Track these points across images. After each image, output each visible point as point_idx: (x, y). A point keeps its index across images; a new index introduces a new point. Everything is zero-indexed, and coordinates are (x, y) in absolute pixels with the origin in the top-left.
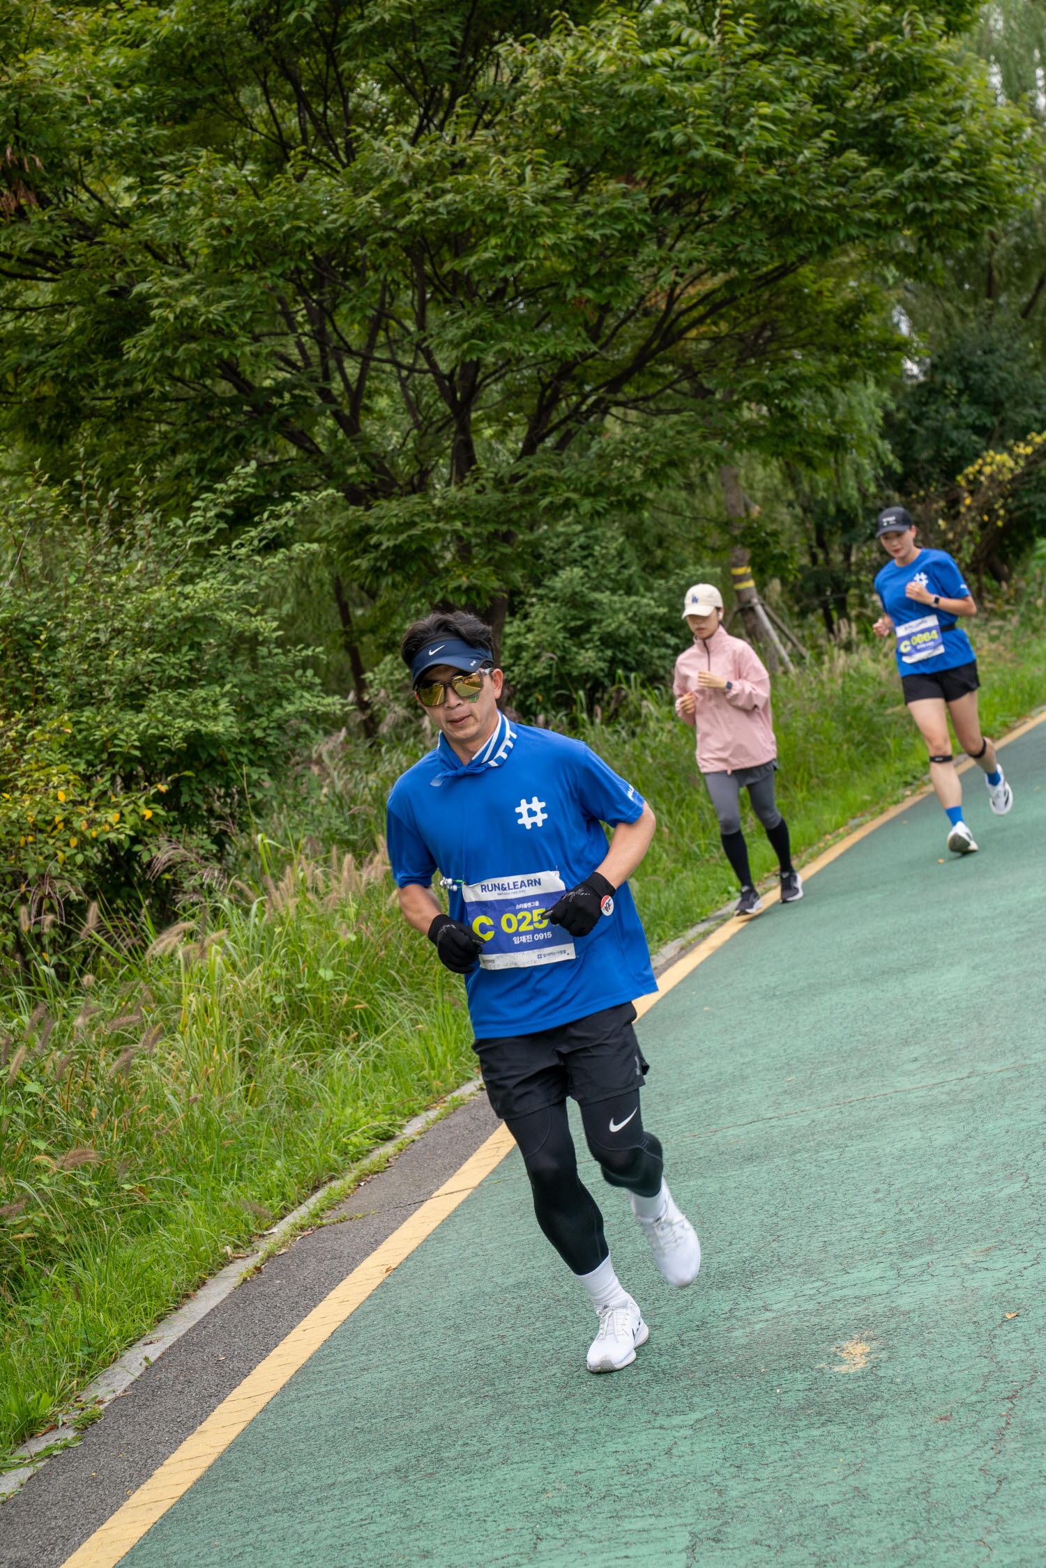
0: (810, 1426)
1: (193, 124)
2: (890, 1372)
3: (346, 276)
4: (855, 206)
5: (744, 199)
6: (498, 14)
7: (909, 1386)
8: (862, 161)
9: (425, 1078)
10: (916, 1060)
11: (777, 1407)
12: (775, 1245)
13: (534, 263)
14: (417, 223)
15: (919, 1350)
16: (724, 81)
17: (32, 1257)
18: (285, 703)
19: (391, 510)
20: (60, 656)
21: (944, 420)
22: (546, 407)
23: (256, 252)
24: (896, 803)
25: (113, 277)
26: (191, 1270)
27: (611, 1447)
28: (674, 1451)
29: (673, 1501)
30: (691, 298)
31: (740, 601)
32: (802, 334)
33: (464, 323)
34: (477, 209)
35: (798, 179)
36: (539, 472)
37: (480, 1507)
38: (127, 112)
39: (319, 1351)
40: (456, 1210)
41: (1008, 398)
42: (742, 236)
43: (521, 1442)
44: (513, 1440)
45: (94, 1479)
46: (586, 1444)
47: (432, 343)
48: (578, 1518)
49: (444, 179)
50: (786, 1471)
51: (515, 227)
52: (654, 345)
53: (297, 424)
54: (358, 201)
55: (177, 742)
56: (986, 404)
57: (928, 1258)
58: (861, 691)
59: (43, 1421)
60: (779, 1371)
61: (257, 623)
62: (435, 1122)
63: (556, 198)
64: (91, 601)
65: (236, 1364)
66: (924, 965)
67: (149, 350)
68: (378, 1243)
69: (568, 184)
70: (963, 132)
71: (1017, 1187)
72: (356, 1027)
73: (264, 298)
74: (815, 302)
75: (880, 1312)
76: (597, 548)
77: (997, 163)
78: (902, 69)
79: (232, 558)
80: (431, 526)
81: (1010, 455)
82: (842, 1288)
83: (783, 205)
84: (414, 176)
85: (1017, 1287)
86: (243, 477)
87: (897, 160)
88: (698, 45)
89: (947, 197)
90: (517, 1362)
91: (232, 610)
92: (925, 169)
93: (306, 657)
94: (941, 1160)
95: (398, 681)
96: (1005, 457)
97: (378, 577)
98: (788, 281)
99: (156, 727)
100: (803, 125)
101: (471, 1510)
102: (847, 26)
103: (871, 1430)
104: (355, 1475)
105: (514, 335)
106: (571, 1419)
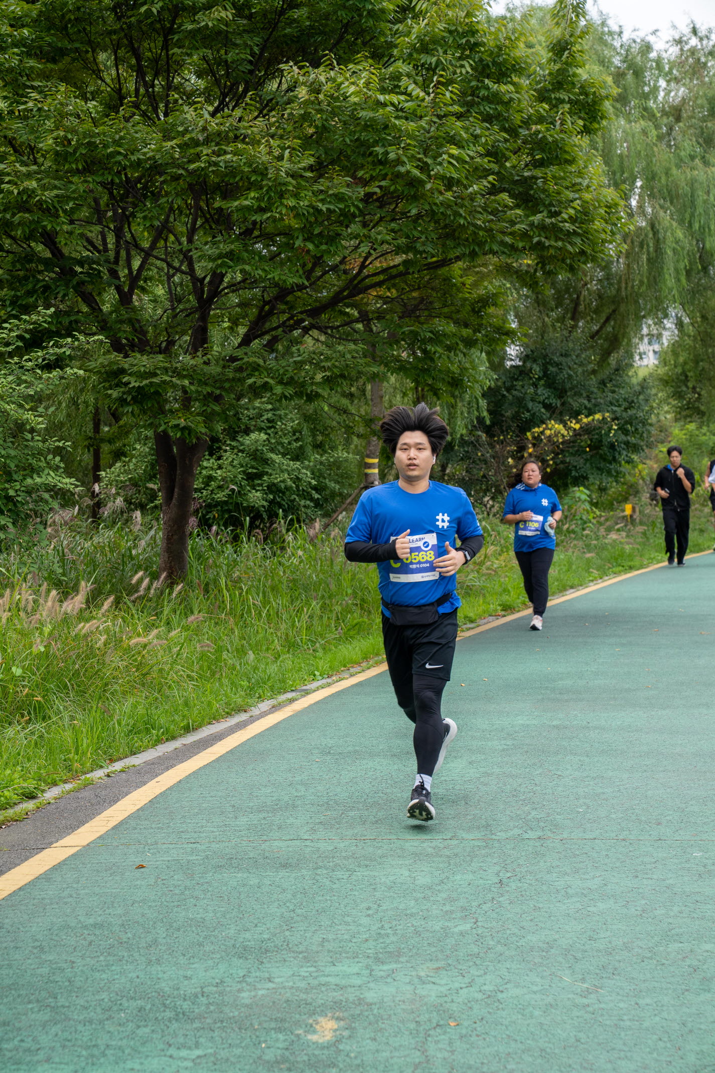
1: (60, 65)
2: (348, 1048)
3: (145, 196)
4: (500, 231)
5: (427, 207)
6: (287, 44)
7: (358, 1061)
8: (510, 202)
9: (69, 759)
11: (260, 1058)
12: (287, 933)
13: (277, 215)
14: (203, 169)
15: (372, 1035)
16: (430, 126)
18: (35, 476)
19: (142, 361)
21: (526, 393)
22: (262, 317)
23: (86, 162)
27: (129, 1065)
30: (377, 268)
31: (366, 481)
32: (446, 310)
33: (221, 246)
34: (246, 169)
35: (466, 203)
36: (251, 360)
38: (14, 45)
40: (65, 860)
41: (571, 389)
42: (421, 232)
43: (64, 1047)
44: (58, 1045)
46: (112, 1058)
47: (195, 254)
49: (227, 145)
51: (270, 188)
52: (345, 294)
53: (89, 289)
54: (164, 144)
56: (555, 389)
57: (394, 966)
60: (267, 1030)
61: (29, 416)
62: (68, 792)
63: (302, 176)
68: (3, 873)
69: (311, 168)
70: (580, 199)
71: (468, 926)
72: (29, 713)
73: (85, 195)
74: (458, 290)
75: (351, 999)
76: (279, 423)
77: (598, 224)
78: (550, 148)
79: (22, 367)
80: (168, 379)
81: (564, 426)
82: (328, 976)
83: (452, 218)
84: (207, 137)
85: (452, 1001)
86: (43, 315)
87: (533, 206)
88: (417, 98)
89: (560, 239)
90: (78, 984)
91: (14, 403)
92: (551, 217)
93: (58, 447)
94: (419, 895)
95: (121, 481)
96: (561, 426)
97: (122, 406)
98: (444, 271)
100: (477, 169)
102: (518, 112)
105: (253, 262)
106: (106, 1037)
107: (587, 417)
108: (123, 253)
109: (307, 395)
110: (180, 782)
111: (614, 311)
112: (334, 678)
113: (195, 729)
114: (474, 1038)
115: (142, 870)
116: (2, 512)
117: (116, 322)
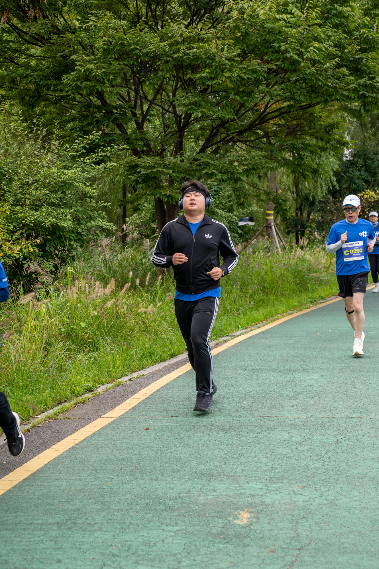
0: (220, 542)
2: (256, 528)
3: (151, 71)
4: (341, 88)
5: (301, 76)
7: (261, 535)
8: (347, 72)
9: (110, 371)
10: (292, 406)
11: (209, 532)
12: (224, 466)
13: (220, 82)
14: (181, 57)
15: (269, 521)
16: (304, 31)
18: (92, 221)
19: (147, 160)
20: (13, 185)
21: (354, 175)
22: (212, 136)
23: (119, 54)
24: (306, 308)
25: (64, 51)
27: (142, 533)
28: (165, 541)
29: (160, 562)
30: (274, 108)
31: (267, 223)
32: (311, 131)
33: (191, 98)
34: (204, 57)
35: (323, 73)
36: (205, 160)
37: (86, 546)
39: (42, 468)
40: (108, 424)
42: (298, 89)
43: (108, 523)
44: (105, 522)
46: (133, 530)
47: (176, 103)
48: (121, 560)
49: (194, 44)
50: (206, 559)
51: (217, 67)
52: (257, 122)
53: (120, 121)
54: (161, 44)
55: (48, 224)
56: (370, 172)
57: (280, 485)
58: (303, 265)
60: (213, 517)
61: (88, 189)
62: (110, 389)
63: (234, 60)
64: (29, 168)
65: (9, 466)
66: (303, 370)
67: (72, 81)
68: (76, 430)
69: (239, 55)
71: (320, 464)
72: (89, 346)
73: (119, 71)
74: (318, 120)
75: (257, 502)
76: (221, 192)
78: (370, 42)
79: (84, 163)
80: (161, 169)
81: (375, 193)
82: (245, 489)
83: (315, 82)
84: (184, 40)
85: (311, 504)
86: (96, 135)
87: (360, 74)
88: (298, 15)
89: (375, 92)
90: (115, 490)
91: (81, 182)
92: (369, 80)
93: (104, 206)
94: (294, 447)
95: (137, 223)
96: (373, 193)
97: (137, 184)
98: (310, 110)
99: (42, 218)
100: (329, 54)
101: (81, 547)
102: (352, 22)
103: (243, 550)
104: (41, 521)
105: (207, 107)
106: (130, 518)
108: (139, 102)
109: (234, 179)
110: (167, 384)
112: (249, 329)
113: (175, 356)
114: (323, 525)
115: (148, 430)
116: (75, 241)
117: (134, 139)
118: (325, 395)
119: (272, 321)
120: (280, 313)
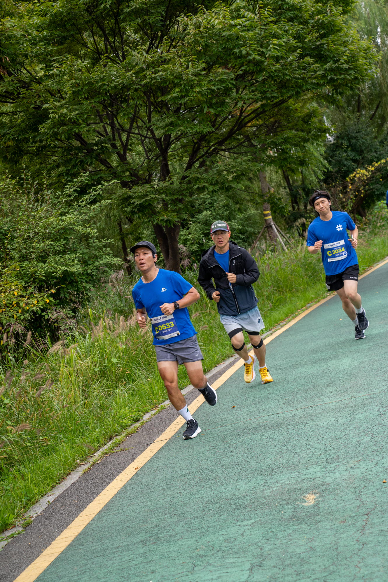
0: (294, 525)
1: (65, 45)
2: (323, 505)
3: (122, 102)
4: (309, 78)
5: (268, 75)
6: (178, 6)
7: (330, 510)
8: (311, 61)
9: (150, 398)
10: (332, 392)
11: (282, 518)
12: (280, 459)
13: (192, 98)
14: (149, 83)
15: (334, 497)
16: (261, 31)
17: (6, 464)
18: (99, 260)
19: (139, 190)
20: (15, 242)
21: (342, 157)
22: (195, 151)
23: (89, 93)
24: (324, 298)
25: (35, 102)
26: (65, 469)
27: (221, 533)
28: (244, 534)
29: (244, 552)
30: (249, 111)
31: (266, 223)
32: (290, 125)
33: (166, 120)
34: (171, 78)
35: (288, 67)
36: (194, 175)
37: (173, 554)
38: (41, 41)
39: (113, 498)
40: (163, 447)
41: (365, 149)
42: (268, 88)
43: (188, 531)
44: (185, 530)
45: (29, 545)
46: (212, 532)
47: (154, 128)
48: (209, 558)
49: (159, 67)
50: (285, 541)
51: (185, 85)
52: (236, 128)
53: (103, 157)
54: (127, 74)
55: (59, 274)
56: (357, 151)
57: (337, 464)
59: (11, 524)
60: (282, 505)
61: (89, 230)
62: (155, 415)
63: (200, 74)
64: (27, 222)
65: (82, 503)
66: (335, 357)
67: (48, 129)
68: (134, 459)
69: (204, 69)
70: (349, 50)
71: (369, 438)
72: (125, 380)
73: (91, 110)
74: (294, 112)
75: (319, 483)
76: (215, 204)
77: (361, 61)
78: (327, 26)
79: (79, 206)
80: (154, 196)
81: (366, 170)
82: (305, 475)
83: (282, 77)
84: (148, 65)
85: (369, 474)
86: (84, 177)
87: (325, 60)
88: (251, 18)
89: (342, 74)
90: (186, 502)
91: (80, 225)
92: (334, 64)
93: (108, 243)
94: (341, 428)
96: (364, 171)
97: (133, 215)
98: (285, 105)
99: (51, 269)
100: (290, 48)
101: (170, 556)
102: (306, 11)
103: (316, 526)
104: (127, 543)
105: (184, 125)
106: (206, 523)
107: (377, 162)
108: (117, 135)
109: (226, 188)
111: (380, 102)
112: (273, 330)
113: (209, 371)
114: (384, 489)
116: (86, 282)
117: (121, 172)
118: (360, 375)
119: (294, 318)
120: (300, 308)
